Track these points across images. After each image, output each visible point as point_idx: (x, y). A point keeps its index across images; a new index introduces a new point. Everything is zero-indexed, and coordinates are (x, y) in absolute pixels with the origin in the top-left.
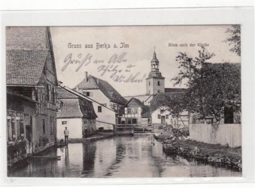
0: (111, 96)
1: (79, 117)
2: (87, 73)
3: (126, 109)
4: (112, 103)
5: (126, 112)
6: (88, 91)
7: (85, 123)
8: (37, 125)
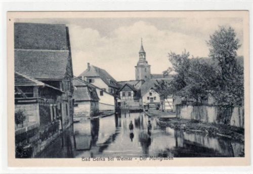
0: (109, 82)
1: (88, 101)
2: (89, 64)
3: (121, 93)
4: (110, 88)
5: (121, 95)
6: (90, 78)
7: (92, 105)
8: (64, 108)
